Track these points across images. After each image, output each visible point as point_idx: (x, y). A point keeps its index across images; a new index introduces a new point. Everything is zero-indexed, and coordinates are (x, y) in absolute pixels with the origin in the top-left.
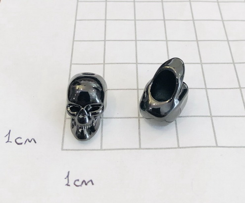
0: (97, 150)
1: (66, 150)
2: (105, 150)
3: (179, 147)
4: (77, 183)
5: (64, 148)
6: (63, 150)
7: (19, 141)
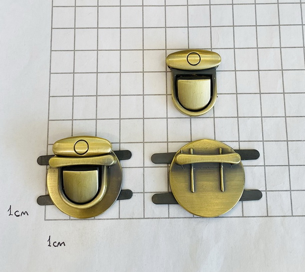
0: (67, 220)
1: (48, 220)
2: (72, 220)
3: (119, 219)
4: (55, 244)
5: (46, 219)
6: (45, 220)
7: (17, 214)
